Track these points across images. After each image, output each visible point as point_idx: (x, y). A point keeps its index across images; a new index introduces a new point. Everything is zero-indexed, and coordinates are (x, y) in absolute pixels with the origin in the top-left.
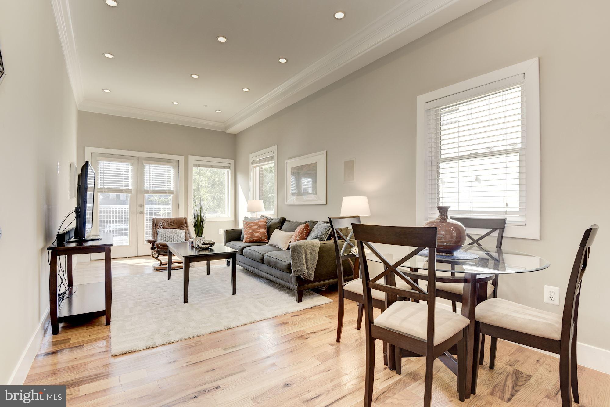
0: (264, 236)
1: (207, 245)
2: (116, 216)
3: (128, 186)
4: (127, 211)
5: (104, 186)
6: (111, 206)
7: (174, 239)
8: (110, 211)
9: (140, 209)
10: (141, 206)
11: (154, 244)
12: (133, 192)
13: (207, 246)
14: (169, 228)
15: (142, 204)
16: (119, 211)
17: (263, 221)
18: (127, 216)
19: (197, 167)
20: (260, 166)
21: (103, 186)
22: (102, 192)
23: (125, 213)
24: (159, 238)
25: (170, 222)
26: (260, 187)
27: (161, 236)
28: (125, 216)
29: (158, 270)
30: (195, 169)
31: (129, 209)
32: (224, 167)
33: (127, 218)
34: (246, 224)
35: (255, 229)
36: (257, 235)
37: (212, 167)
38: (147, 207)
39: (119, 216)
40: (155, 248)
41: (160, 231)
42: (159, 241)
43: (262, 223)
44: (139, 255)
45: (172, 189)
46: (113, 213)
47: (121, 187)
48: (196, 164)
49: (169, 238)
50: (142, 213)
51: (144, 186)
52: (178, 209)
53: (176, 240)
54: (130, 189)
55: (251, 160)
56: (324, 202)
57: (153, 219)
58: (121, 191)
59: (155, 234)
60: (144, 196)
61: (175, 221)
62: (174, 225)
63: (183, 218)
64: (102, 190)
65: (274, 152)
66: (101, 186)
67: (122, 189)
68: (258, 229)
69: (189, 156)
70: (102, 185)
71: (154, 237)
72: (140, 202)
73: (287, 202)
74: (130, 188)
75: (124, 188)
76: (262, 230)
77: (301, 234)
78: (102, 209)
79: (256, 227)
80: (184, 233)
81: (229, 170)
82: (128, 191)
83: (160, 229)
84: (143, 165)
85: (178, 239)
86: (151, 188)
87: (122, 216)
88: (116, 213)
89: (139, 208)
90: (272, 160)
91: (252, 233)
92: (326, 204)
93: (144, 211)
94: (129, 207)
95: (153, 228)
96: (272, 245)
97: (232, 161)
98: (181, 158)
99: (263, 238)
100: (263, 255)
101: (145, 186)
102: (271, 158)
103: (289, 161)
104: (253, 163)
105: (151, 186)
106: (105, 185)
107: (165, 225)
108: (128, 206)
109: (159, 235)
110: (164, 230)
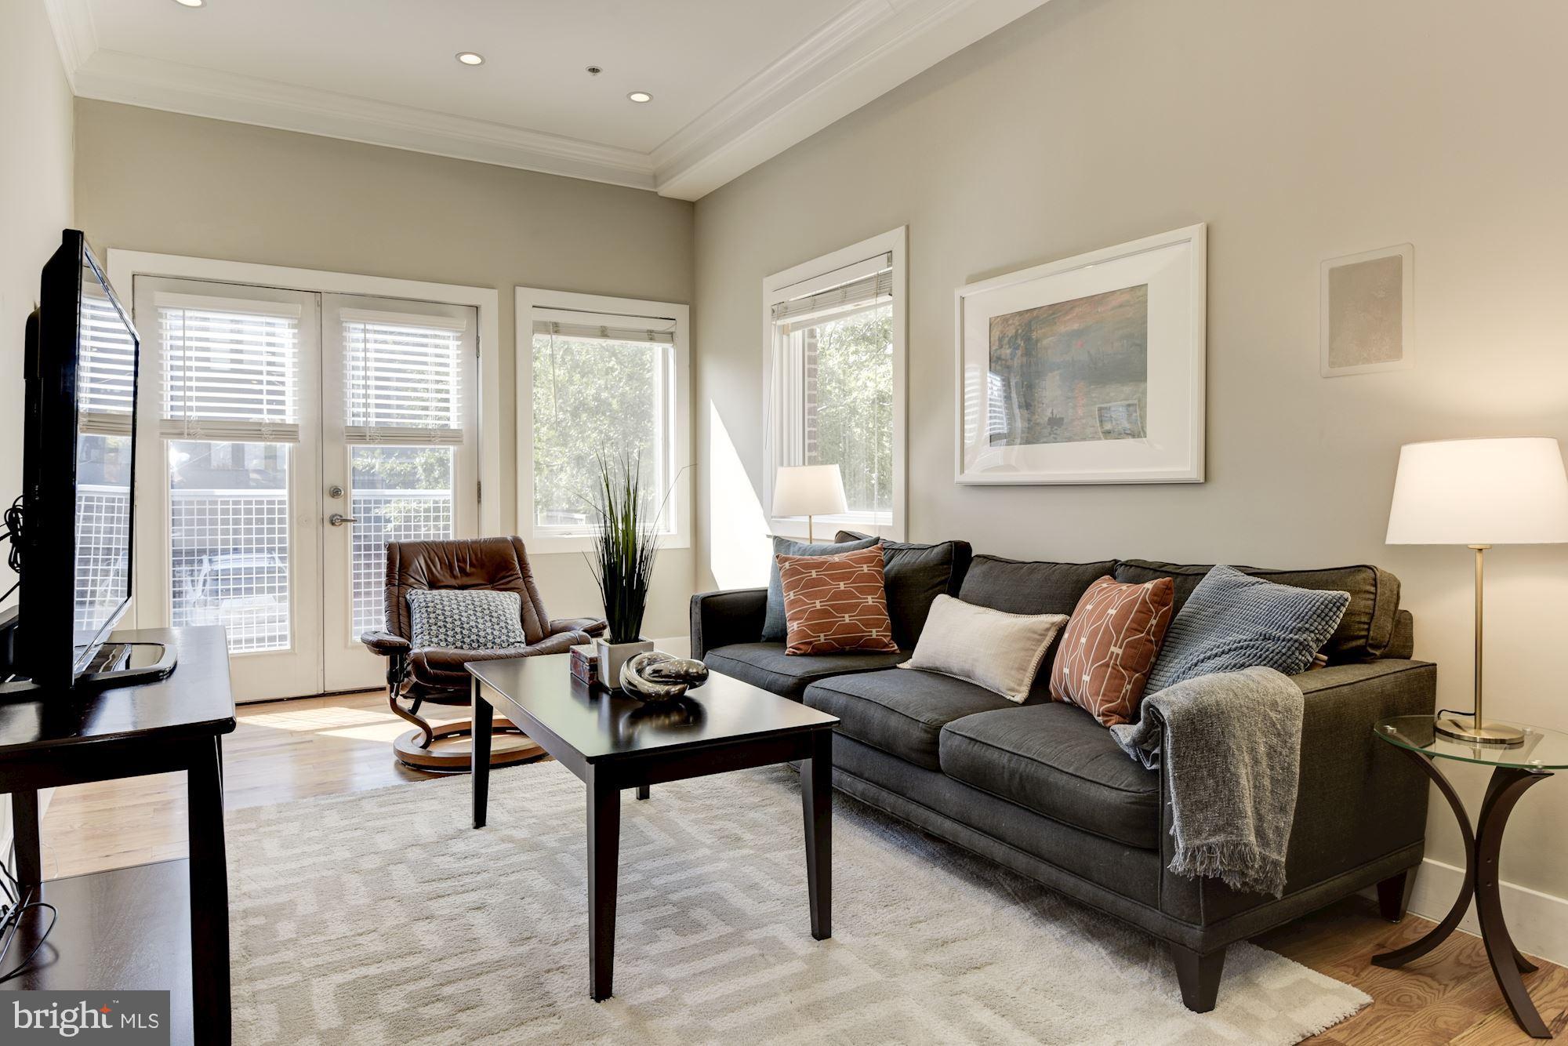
0: (877, 624)
1: (676, 684)
2: (236, 532)
3: (282, 412)
4: (281, 511)
5: (188, 414)
6: (218, 492)
7: (482, 634)
8: (213, 512)
9: (333, 506)
10: (335, 493)
11: (403, 660)
12: (301, 436)
13: (674, 689)
14: (453, 582)
15: (340, 485)
16: (248, 512)
17: (868, 560)
18: (281, 531)
19: (549, 336)
20: (807, 325)
21: (181, 413)
22: (180, 435)
23: (271, 521)
24: (416, 629)
25: (458, 561)
26: (806, 411)
27: (425, 621)
28: (271, 531)
29: (418, 767)
30: (541, 343)
31: (287, 506)
32: (651, 336)
33: (282, 540)
34: (793, 572)
35: (838, 595)
36: (847, 620)
37: (604, 333)
38: (357, 494)
39: (248, 531)
40: (408, 675)
41: (419, 596)
42: (420, 647)
43: (865, 569)
44: (330, 689)
45: (454, 425)
46: (225, 522)
47: (254, 417)
48: (545, 324)
49: (458, 630)
50: (336, 520)
51: (344, 413)
52: (479, 501)
53: (490, 637)
54: (291, 422)
55: (770, 299)
56: (1189, 468)
57: (390, 548)
58: (256, 432)
59: (400, 613)
60: (345, 450)
61: (476, 555)
62: (473, 570)
63: (504, 541)
64: (177, 429)
65: (890, 260)
66: (174, 413)
67: (260, 424)
68: (851, 595)
69: (517, 287)
70: (179, 408)
71: (397, 625)
72: (332, 480)
73: (962, 471)
74: (289, 419)
75: (266, 418)
76: (869, 597)
77: (1132, 630)
78: (179, 503)
79: (842, 586)
80: (517, 606)
81: (668, 346)
82: (285, 433)
83: (420, 591)
84: (339, 327)
85: (496, 633)
86: (373, 420)
87: (260, 531)
88: (236, 522)
89: (328, 500)
90: (877, 294)
91: (824, 613)
92: (1202, 481)
93: (346, 514)
94: (286, 499)
95: (389, 583)
96: (932, 672)
97: (681, 312)
98: (490, 300)
99: (874, 634)
100: (934, 730)
101: (350, 410)
102: (874, 285)
103: (973, 292)
104: (782, 310)
105: (372, 410)
106: (190, 409)
107: (438, 571)
108: (283, 494)
109: (416, 617)
110: (435, 592)
